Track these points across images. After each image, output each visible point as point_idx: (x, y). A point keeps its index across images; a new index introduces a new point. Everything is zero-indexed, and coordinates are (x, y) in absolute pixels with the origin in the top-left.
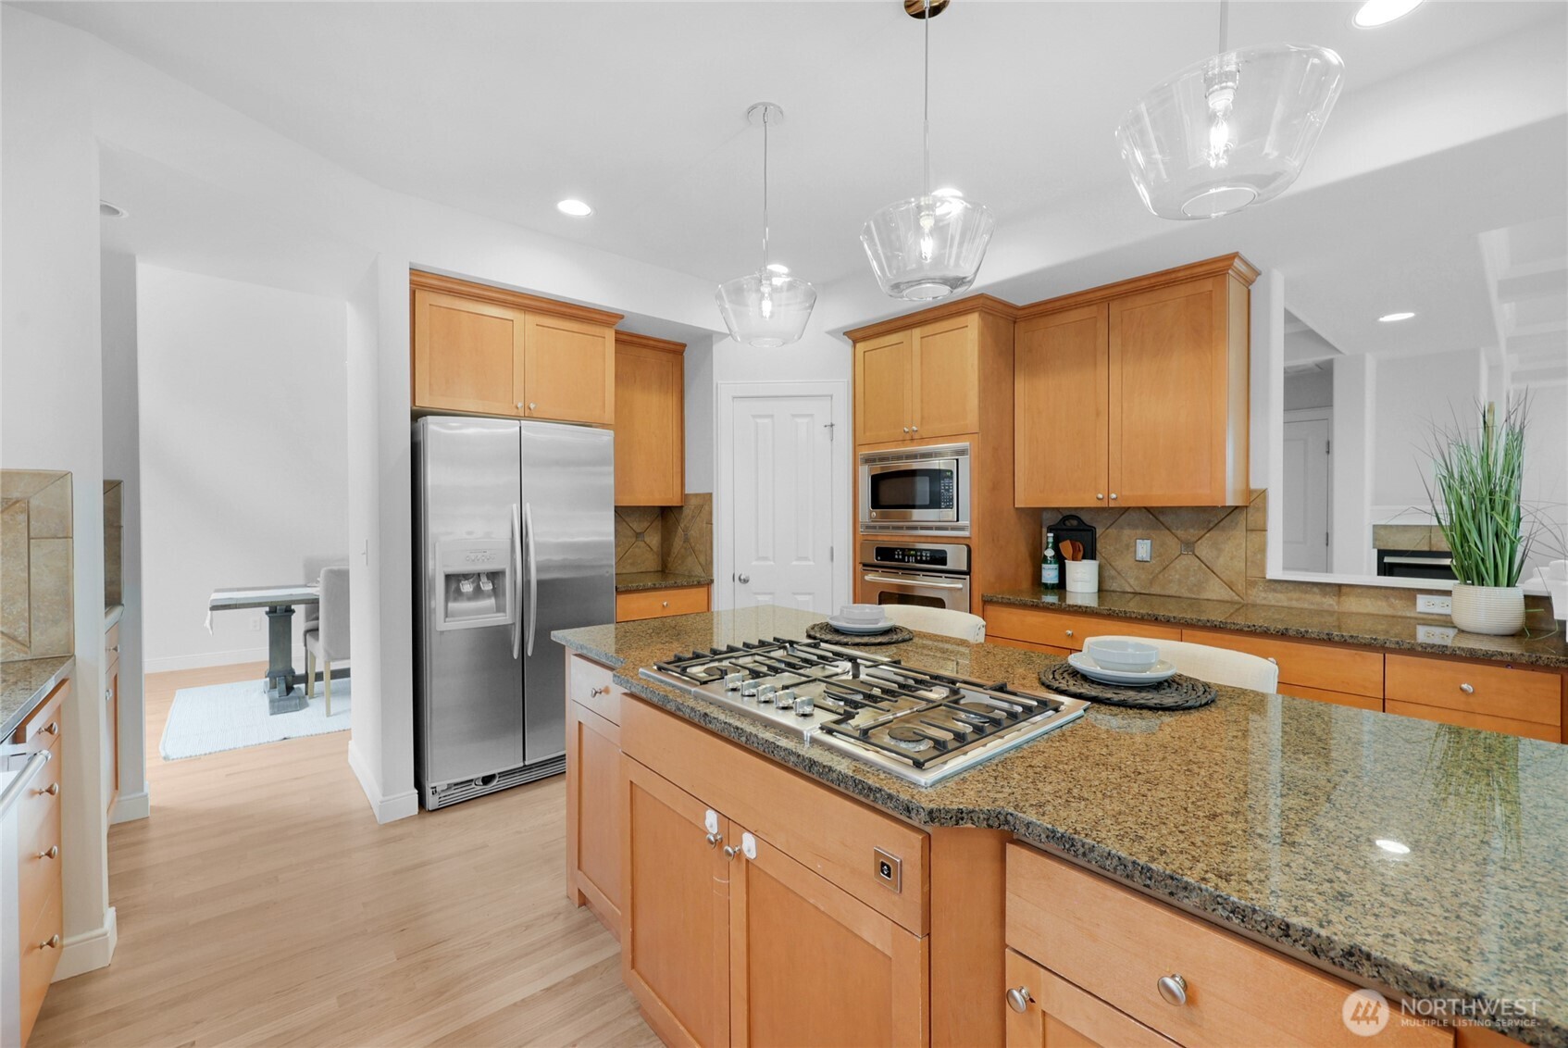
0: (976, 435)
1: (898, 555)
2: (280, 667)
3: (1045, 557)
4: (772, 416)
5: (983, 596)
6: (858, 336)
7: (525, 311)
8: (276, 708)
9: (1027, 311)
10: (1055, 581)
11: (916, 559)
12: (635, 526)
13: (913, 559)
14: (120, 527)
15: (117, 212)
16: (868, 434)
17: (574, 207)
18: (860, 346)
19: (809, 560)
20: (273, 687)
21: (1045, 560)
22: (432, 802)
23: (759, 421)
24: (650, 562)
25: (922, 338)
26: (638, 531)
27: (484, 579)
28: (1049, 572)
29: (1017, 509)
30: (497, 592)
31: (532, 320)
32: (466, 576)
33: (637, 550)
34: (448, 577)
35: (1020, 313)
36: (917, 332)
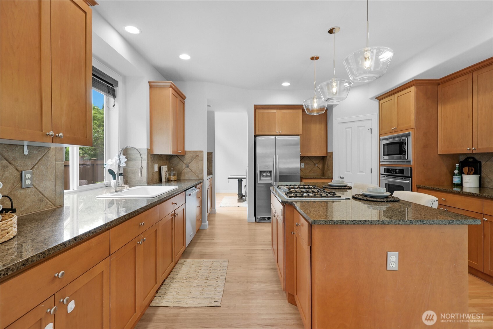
0: (413, 129)
1: (391, 171)
2: (240, 193)
3: (454, 173)
4: (351, 128)
5: (416, 185)
6: (380, 98)
7: (279, 110)
8: (239, 201)
9: (442, 80)
10: (459, 183)
11: (395, 172)
12: (314, 162)
13: (394, 172)
14: (212, 161)
15: (210, 106)
16: (383, 131)
17: (286, 84)
18: (381, 102)
19: (364, 172)
20: (239, 197)
21: (454, 174)
22: (257, 220)
23: (347, 129)
24: (319, 172)
25: (398, 97)
26: (315, 163)
27: (268, 173)
28: (456, 179)
29: (440, 155)
30: (271, 176)
31: (281, 111)
32: (264, 172)
33: (315, 169)
34: (261, 172)
35: (440, 81)
36: (396, 95)
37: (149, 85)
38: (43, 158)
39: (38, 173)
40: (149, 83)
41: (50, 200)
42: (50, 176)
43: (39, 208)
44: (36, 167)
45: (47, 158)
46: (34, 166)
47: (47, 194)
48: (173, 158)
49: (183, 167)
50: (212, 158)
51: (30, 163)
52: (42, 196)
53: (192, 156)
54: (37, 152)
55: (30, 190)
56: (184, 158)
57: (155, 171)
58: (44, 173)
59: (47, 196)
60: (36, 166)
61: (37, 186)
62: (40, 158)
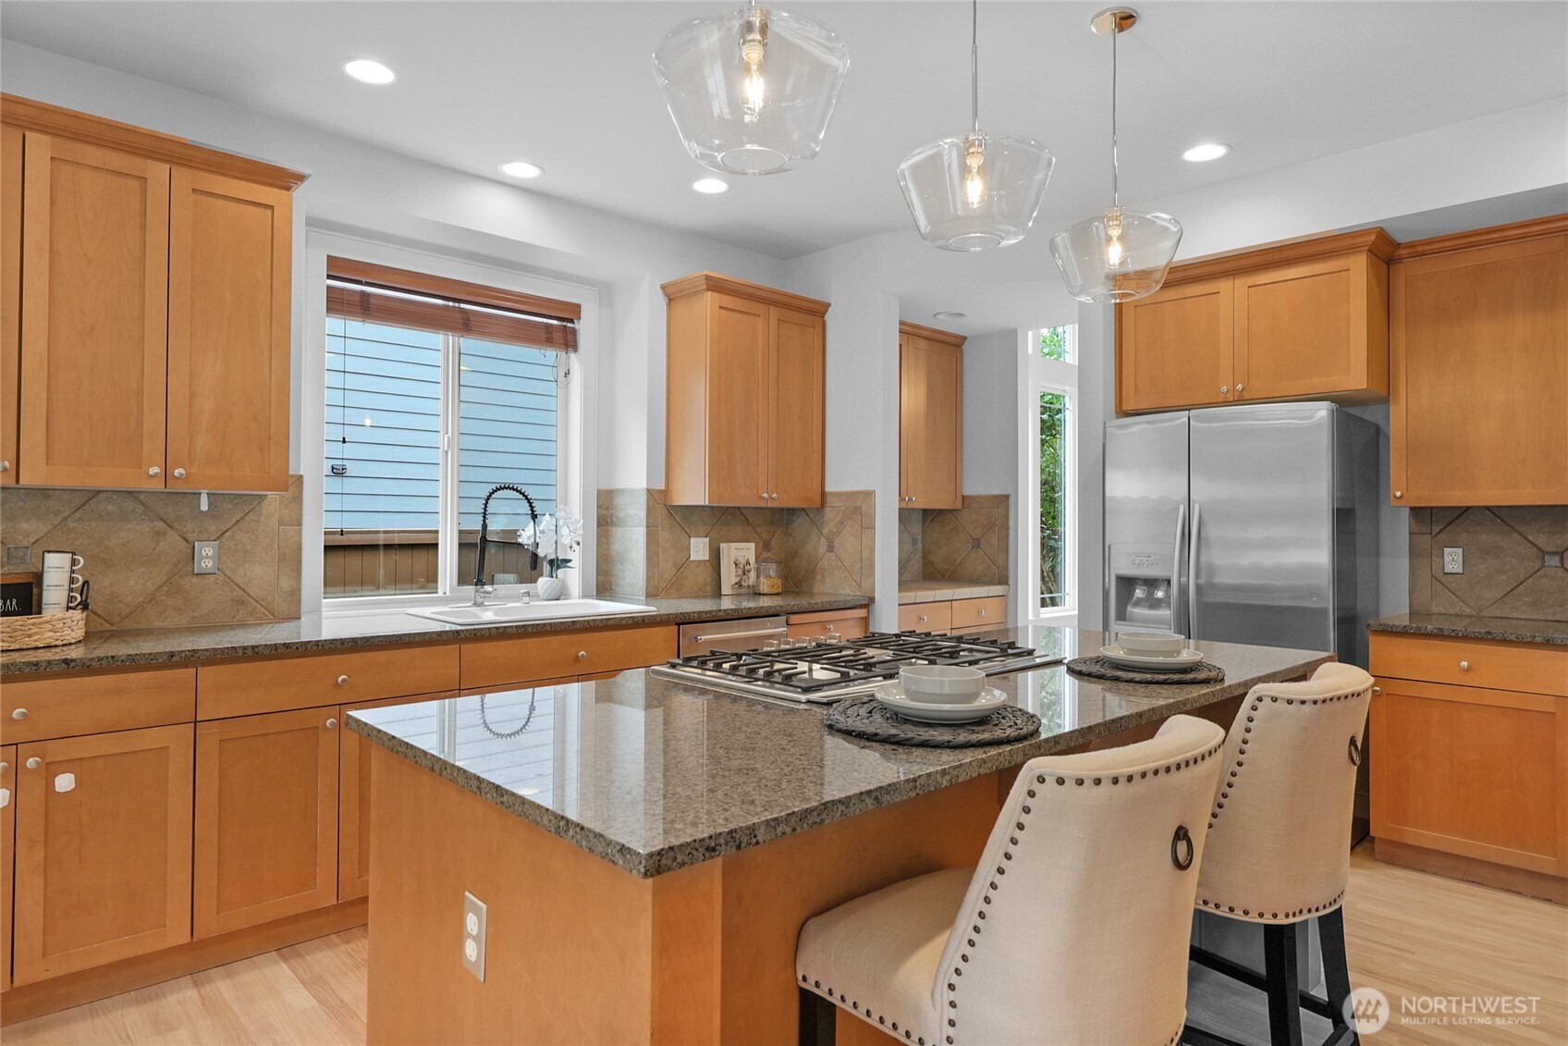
12: (1541, 540)
17: (1207, 152)
26: (1549, 549)
27: (1161, 586)
30: (1169, 602)
33: (1544, 582)
34: (1125, 582)
37: (666, 295)
38: (247, 518)
39: (233, 548)
40: (663, 288)
41: (263, 604)
42: (264, 555)
43: (234, 617)
44: (229, 536)
45: (255, 518)
46: (223, 533)
47: (254, 591)
48: (794, 518)
49: (820, 551)
50: (1007, 516)
51: (213, 528)
52: (241, 593)
53: (844, 511)
54: (230, 506)
55: (212, 579)
56: (823, 516)
57: (691, 559)
58: (249, 547)
59: (254, 595)
60: (228, 533)
61: (228, 573)
62: (238, 517)
